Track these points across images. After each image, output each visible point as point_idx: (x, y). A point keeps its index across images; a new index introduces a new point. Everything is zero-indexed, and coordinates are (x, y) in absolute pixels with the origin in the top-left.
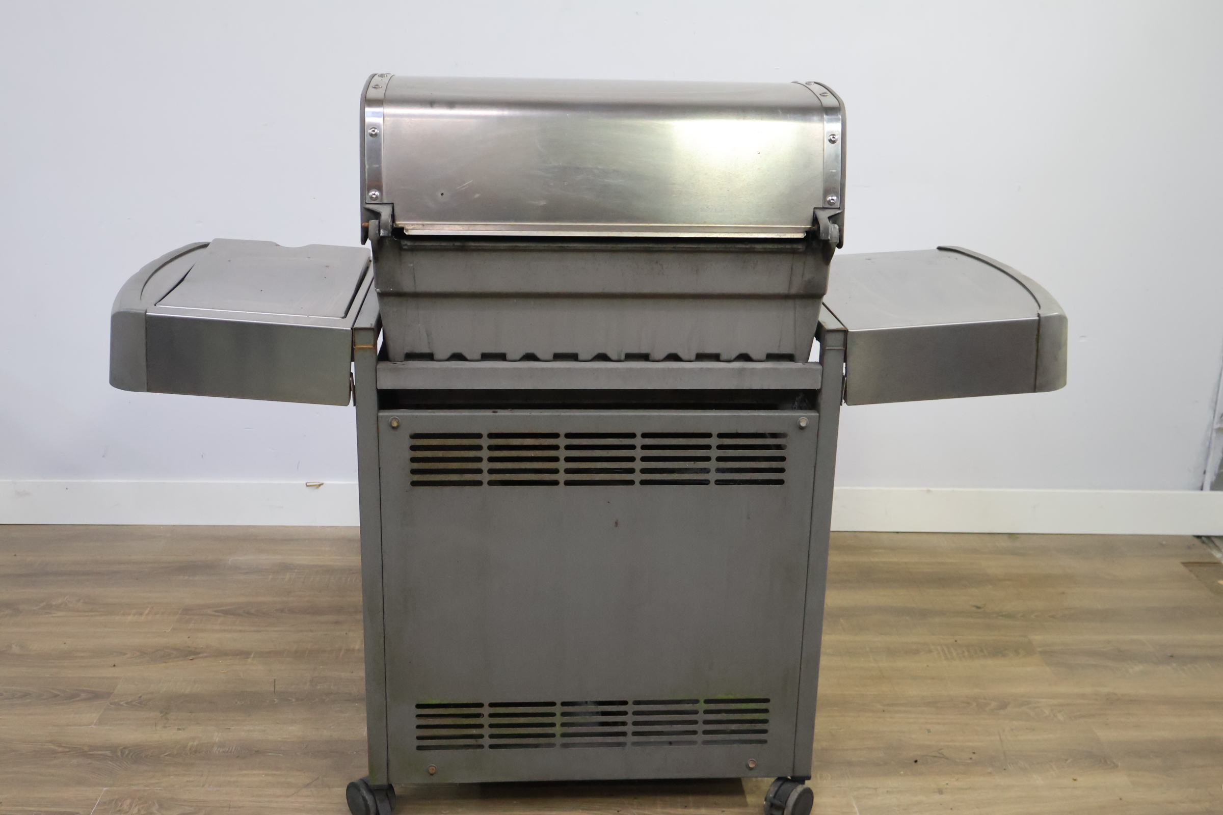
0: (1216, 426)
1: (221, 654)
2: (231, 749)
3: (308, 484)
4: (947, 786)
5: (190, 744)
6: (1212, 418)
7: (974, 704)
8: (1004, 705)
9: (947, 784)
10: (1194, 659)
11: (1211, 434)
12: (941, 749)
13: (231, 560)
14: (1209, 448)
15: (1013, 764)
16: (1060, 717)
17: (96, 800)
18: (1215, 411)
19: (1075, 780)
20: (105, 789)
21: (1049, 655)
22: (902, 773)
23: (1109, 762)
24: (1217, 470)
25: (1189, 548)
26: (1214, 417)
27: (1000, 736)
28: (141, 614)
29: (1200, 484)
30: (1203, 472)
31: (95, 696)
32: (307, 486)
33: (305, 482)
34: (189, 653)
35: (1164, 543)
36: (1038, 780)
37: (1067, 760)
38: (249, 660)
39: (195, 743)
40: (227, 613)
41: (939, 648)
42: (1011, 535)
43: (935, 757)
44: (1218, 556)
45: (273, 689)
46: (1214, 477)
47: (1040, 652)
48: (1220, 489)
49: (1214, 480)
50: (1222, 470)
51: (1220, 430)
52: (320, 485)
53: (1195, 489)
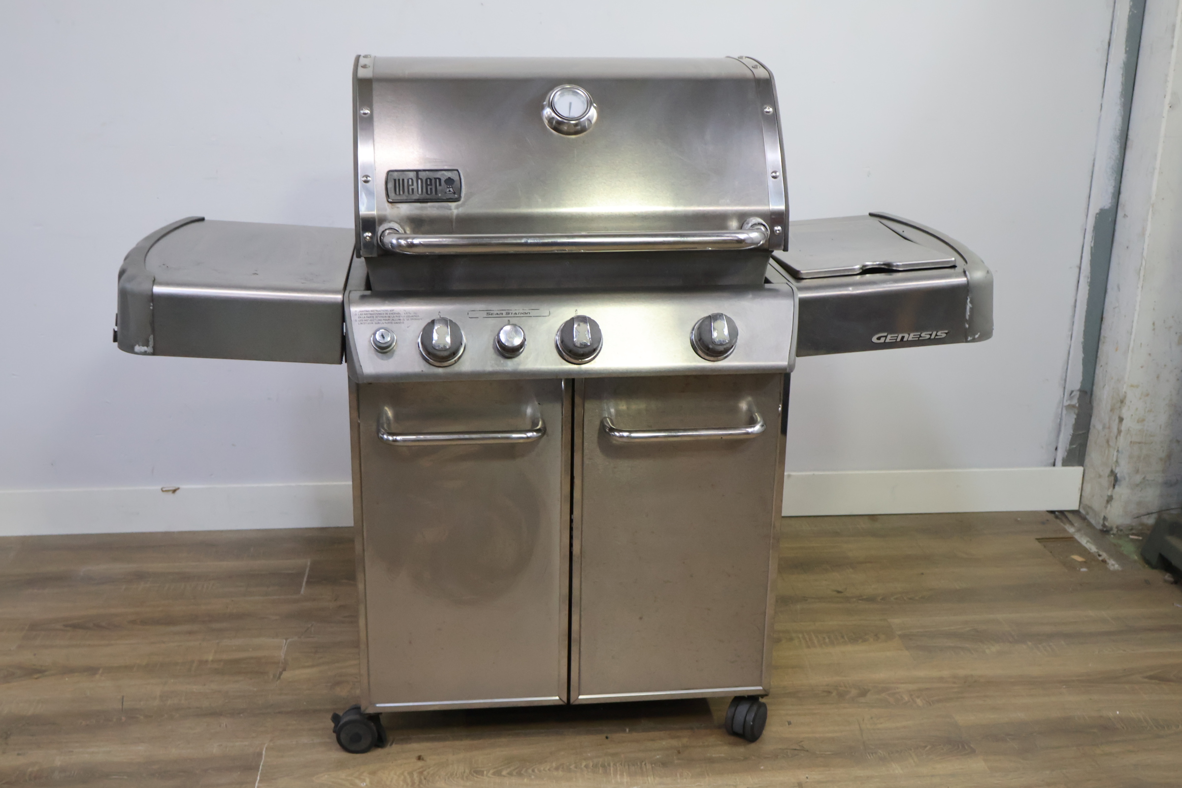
0: (1066, 403)
1: (68, 671)
2: (73, 772)
3: (164, 489)
4: (808, 780)
5: (30, 770)
6: (1063, 396)
7: (834, 694)
8: (863, 693)
9: (807, 778)
10: (1050, 636)
11: (1061, 411)
12: (801, 742)
13: (83, 570)
14: (1060, 425)
15: (872, 754)
16: (919, 701)
18: (1064, 388)
19: (933, 767)
21: (908, 638)
22: (762, 768)
23: (966, 747)
24: (1068, 446)
25: (1043, 523)
26: (1064, 394)
27: (859, 725)
29: (1053, 460)
30: (1055, 448)
32: (163, 491)
33: (159, 488)
34: (34, 672)
35: (1019, 519)
36: (896, 769)
37: (926, 747)
38: (97, 676)
39: (36, 768)
40: (75, 627)
41: (801, 636)
42: (873, 517)
43: (795, 749)
44: (1071, 530)
45: (121, 707)
46: (1066, 453)
47: (900, 636)
48: (1072, 465)
49: (1065, 456)
50: (1074, 446)
51: (1070, 407)
52: (174, 491)
53: (1046, 466)
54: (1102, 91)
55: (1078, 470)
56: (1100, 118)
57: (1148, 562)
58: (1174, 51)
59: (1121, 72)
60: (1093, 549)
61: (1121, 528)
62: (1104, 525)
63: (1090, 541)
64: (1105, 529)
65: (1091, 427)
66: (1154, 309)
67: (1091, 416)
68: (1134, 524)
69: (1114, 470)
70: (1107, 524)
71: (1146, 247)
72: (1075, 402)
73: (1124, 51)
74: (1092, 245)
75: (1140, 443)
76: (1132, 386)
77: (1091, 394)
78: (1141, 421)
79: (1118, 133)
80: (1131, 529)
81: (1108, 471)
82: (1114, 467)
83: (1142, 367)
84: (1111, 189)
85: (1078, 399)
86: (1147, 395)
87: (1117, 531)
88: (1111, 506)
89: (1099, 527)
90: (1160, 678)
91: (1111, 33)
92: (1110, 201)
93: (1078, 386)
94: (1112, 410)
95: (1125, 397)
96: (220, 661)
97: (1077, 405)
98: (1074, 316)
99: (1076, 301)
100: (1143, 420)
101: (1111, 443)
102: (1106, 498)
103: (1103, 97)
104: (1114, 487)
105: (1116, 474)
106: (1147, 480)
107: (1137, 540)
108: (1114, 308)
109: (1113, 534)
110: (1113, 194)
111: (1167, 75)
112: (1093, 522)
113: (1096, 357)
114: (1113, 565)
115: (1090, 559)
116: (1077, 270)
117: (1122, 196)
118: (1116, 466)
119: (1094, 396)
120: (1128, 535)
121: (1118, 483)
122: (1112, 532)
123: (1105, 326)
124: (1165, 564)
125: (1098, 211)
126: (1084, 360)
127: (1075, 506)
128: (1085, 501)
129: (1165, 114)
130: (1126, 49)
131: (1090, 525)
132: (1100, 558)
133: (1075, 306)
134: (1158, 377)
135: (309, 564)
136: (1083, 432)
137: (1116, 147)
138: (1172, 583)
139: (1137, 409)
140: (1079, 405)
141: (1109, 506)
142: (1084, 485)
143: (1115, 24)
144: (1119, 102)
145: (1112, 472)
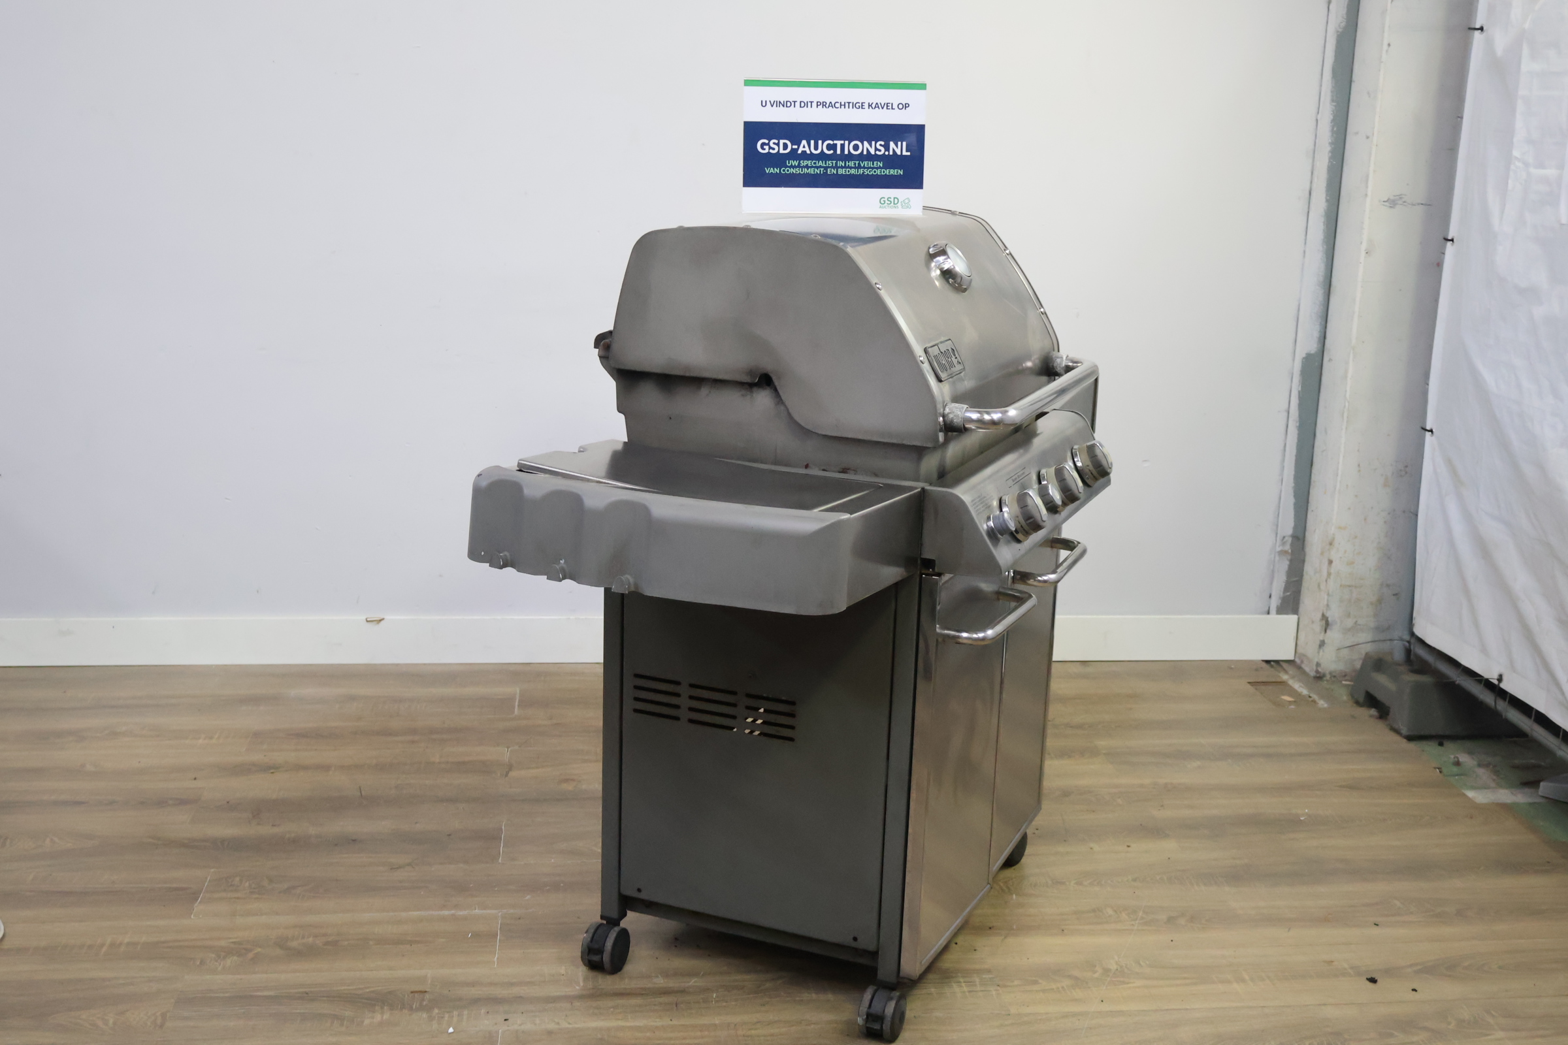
0: (1278, 549)
2: (328, 839)
3: (368, 620)
5: (287, 836)
6: (1275, 541)
8: (1067, 794)
10: (1249, 756)
11: (1275, 557)
13: (293, 692)
14: (1273, 571)
15: (1073, 836)
16: (1119, 801)
17: (206, 878)
18: (1277, 534)
19: (1128, 846)
20: (213, 870)
21: (1114, 756)
23: (1161, 833)
24: (1282, 594)
25: (1258, 670)
26: (1276, 540)
27: (1062, 816)
28: (211, 738)
29: (1267, 608)
30: (1269, 596)
31: (181, 802)
32: (367, 621)
33: (364, 618)
34: (269, 768)
35: (1233, 666)
36: (1095, 847)
37: (1122, 832)
38: (331, 772)
39: (293, 835)
40: (299, 736)
44: (1285, 677)
45: (359, 794)
46: (1280, 601)
47: (1105, 754)
48: (1287, 613)
49: (1279, 604)
50: (1288, 594)
51: (1282, 553)
52: (380, 620)
53: (1262, 613)
54: (1303, 237)
55: (1293, 618)
56: (1303, 265)
57: (1357, 703)
58: (1368, 200)
59: (1322, 220)
60: (1305, 692)
61: (1334, 674)
62: (1317, 672)
63: (1303, 685)
64: (1318, 675)
65: (1304, 573)
66: (1358, 451)
67: (1304, 561)
68: (1347, 670)
69: (1325, 614)
70: (1320, 670)
71: (1348, 389)
72: (1288, 547)
73: (1324, 200)
74: (1300, 389)
75: (1349, 586)
76: (1340, 528)
77: (1304, 541)
78: (1351, 563)
79: (1321, 279)
80: (1345, 676)
81: (1319, 616)
82: (1325, 611)
83: (1349, 509)
84: (1316, 334)
85: (1292, 545)
86: (1356, 537)
87: (1331, 678)
88: (1323, 651)
89: (1313, 674)
90: (1353, 787)
91: (1311, 182)
92: (1315, 346)
93: (1289, 531)
94: (1322, 553)
95: (1334, 539)
96: (447, 762)
97: (1290, 551)
98: (1283, 460)
99: (1285, 444)
100: (1353, 563)
101: (1323, 587)
102: (1318, 643)
103: (1305, 243)
104: (1326, 631)
105: (1327, 618)
106: (1360, 625)
107: (1349, 685)
108: (1323, 451)
109: (1327, 681)
110: (1319, 338)
111: (1363, 223)
112: (1307, 669)
113: (1308, 502)
114: (1322, 703)
115: (1299, 699)
116: (1286, 414)
117: (1327, 341)
118: (1327, 610)
119: (1306, 542)
120: (1341, 681)
121: (1329, 627)
122: (1325, 679)
123: (1313, 471)
124: (1371, 701)
125: (1304, 356)
126: (1295, 504)
127: (1290, 656)
128: (1300, 650)
129: (1362, 259)
130: (1326, 198)
131: (1304, 673)
132: (1310, 699)
133: (1285, 450)
134: (1365, 519)
135: (518, 692)
136: (1295, 579)
137: (1320, 294)
138: (1377, 718)
139: (1345, 552)
140: (1292, 551)
141: (1321, 651)
142: (1299, 634)
143: (1315, 173)
144: (1321, 249)
145: (1323, 615)
